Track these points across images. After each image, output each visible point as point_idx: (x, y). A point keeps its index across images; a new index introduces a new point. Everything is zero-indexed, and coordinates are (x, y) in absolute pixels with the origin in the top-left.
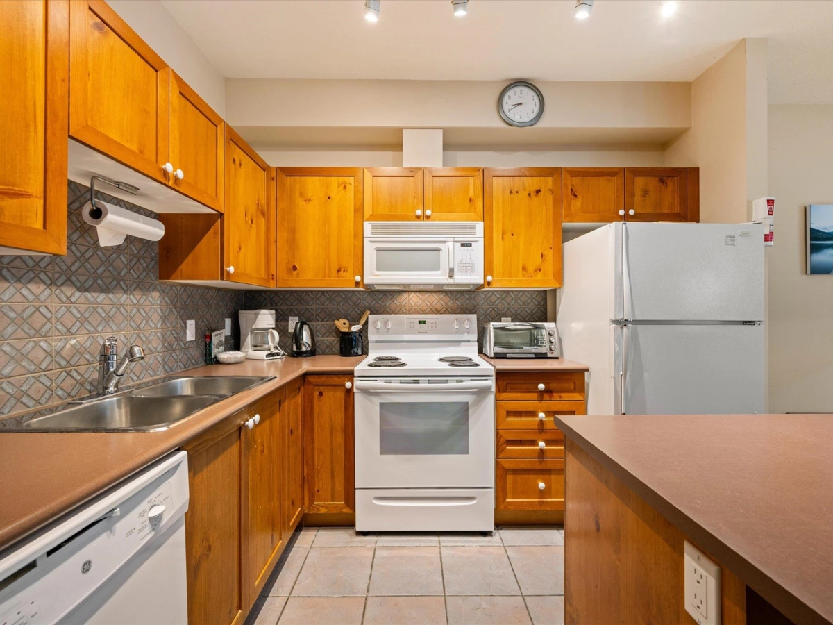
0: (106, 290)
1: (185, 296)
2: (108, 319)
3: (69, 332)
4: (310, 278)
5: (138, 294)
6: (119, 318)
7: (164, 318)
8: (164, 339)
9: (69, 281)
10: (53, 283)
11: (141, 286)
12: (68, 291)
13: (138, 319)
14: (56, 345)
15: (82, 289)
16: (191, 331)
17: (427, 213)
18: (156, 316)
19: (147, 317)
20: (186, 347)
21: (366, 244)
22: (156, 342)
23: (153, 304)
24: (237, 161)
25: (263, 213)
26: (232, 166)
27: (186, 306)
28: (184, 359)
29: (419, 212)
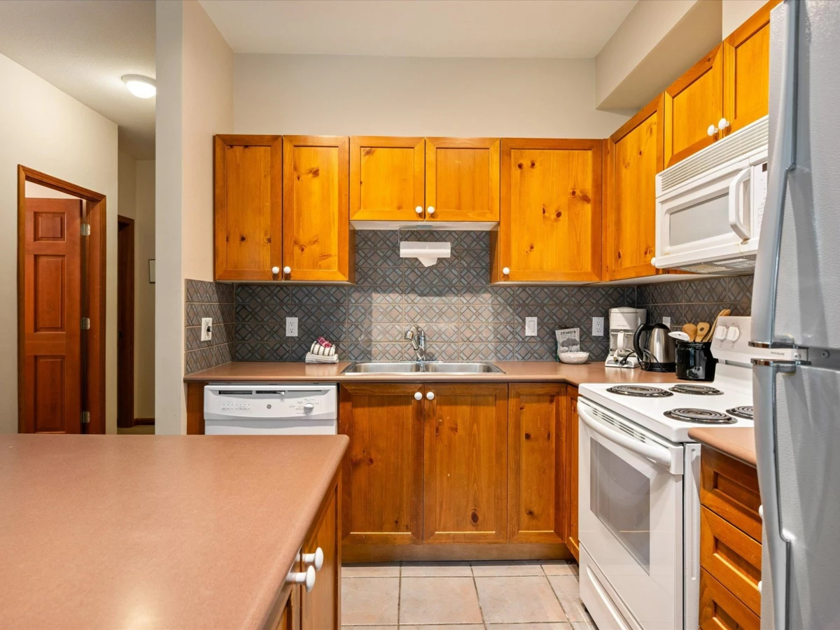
0: (440, 294)
1: (524, 295)
2: (441, 314)
4: (628, 274)
5: (468, 296)
6: (451, 313)
7: (496, 315)
8: (496, 331)
9: (413, 291)
10: (403, 292)
11: (472, 290)
12: (412, 296)
13: (468, 314)
15: (422, 294)
16: (531, 327)
17: (723, 123)
18: (487, 313)
19: (478, 314)
20: (525, 340)
21: (658, 206)
22: (487, 333)
23: (484, 303)
24: (526, 163)
25: (585, 199)
26: (516, 172)
27: (524, 305)
28: (523, 351)
29: (711, 130)
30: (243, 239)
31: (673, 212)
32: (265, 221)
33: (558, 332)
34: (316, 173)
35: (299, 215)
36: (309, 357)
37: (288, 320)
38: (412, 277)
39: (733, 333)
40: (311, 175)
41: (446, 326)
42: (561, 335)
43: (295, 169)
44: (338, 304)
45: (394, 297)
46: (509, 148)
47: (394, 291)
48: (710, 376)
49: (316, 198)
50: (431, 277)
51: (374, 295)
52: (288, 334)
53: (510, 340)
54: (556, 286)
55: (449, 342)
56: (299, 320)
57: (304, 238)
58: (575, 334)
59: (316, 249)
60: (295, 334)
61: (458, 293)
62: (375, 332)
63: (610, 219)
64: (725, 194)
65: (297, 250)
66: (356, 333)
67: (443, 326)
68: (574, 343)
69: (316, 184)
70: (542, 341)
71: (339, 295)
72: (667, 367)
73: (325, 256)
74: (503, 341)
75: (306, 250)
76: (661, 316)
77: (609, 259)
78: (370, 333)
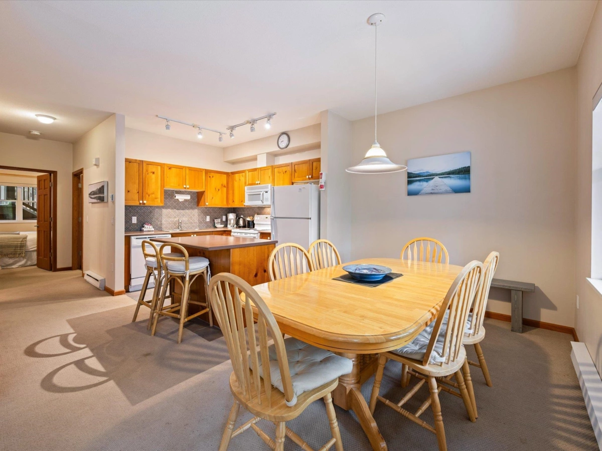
0: (183, 209)
1: (206, 210)
2: (183, 215)
3: (175, 217)
4: (236, 205)
5: (191, 210)
6: (186, 215)
7: (199, 215)
8: (199, 220)
9: (175, 208)
10: (172, 209)
11: (192, 208)
12: (175, 210)
13: (191, 215)
14: (173, 220)
15: (178, 209)
16: (208, 219)
17: (259, 182)
18: (196, 215)
19: (194, 215)
20: (206, 223)
21: (246, 193)
22: (196, 221)
23: (196, 212)
24: (211, 176)
25: (225, 186)
26: (209, 178)
27: (206, 213)
28: (206, 225)
29: (257, 182)
30: (129, 192)
31: (249, 195)
32: (136, 186)
33: (215, 220)
34: (153, 173)
35: (148, 185)
36: (144, 229)
37: (133, 218)
38: (175, 204)
39: (258, 218)
40: (152, 174)
41: (185, 219)
42: (216, 221)
43: (147, 171)
44: (151, 212)
45: (169, 210)
46: (207, 172)
47: (169, 208)
48: (254, 227)
49: (154, 180)
50: (180, 204)
51: (163, 210)
52: (133, 222)
53: (202, 222)
54: (214, 208)
55: (186, 224)
56: (137, 218)
57: (149, 192)
58: (219, 220)
59: (153, 196)
60: (136, 222)
61: (188, 209)
62: (163, 221)
63: (231, 192)
64: (260, 194)
65: (147, 196)
66: (157, 221)
67: (184, 219)
68: (219, 223)
69: (153, 176)
70: (211, 222)
71: (151, 209)
72: (244, 227)
73: (156, 198)
74: (200, 223)
75: (150, 196)
76: (240, 215)
77: (230, 201)
78: (161, 221)
